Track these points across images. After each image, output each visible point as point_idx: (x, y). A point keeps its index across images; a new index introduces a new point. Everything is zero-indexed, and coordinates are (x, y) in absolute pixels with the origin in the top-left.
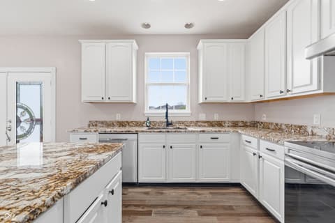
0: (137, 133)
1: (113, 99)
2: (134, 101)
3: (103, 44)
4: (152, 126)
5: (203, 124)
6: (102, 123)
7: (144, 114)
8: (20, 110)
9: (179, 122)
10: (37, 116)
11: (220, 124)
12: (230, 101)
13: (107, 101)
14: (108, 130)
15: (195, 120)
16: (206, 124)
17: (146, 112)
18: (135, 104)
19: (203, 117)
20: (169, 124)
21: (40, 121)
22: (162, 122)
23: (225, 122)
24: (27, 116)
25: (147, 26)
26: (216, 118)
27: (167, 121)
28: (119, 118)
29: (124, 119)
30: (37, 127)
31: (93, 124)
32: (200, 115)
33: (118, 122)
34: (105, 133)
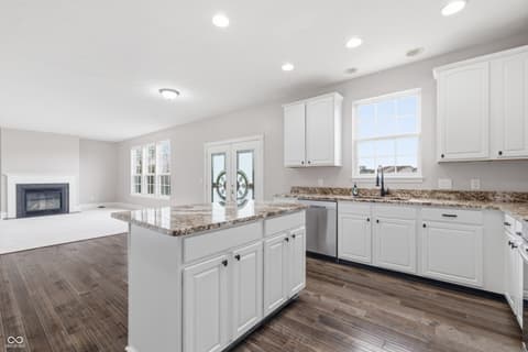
0: (335, 200)
1: (314, 163)
2: (337, 163)
3: (303, 105)
4: (360, 195)
5: (446, 195)
6: (304, 189)
7: (351, 179)
8: (240, 176)
9: (402, 192)
10: (250, 182)
11: (483, 197)
12: (495, 156)
13: (308, 165)
14: (306, 196)
15: (430, 189)
16: (452, 196)
17: (353, 177)
18: (339, 168)
19: (445, 184)
20: (384, 193)
21: (252, 186)
22: (376, 190)
23: (494, 194)
24: (244, 181)
25: (353, 70)
26: (475, 185)
27: (383, 189)
28: (321, 184)
29: (327, 186)
30: (250, 191)
31: (295, 190)
32: (440, 181)
33: (321, 189)
34: (304, 199)
